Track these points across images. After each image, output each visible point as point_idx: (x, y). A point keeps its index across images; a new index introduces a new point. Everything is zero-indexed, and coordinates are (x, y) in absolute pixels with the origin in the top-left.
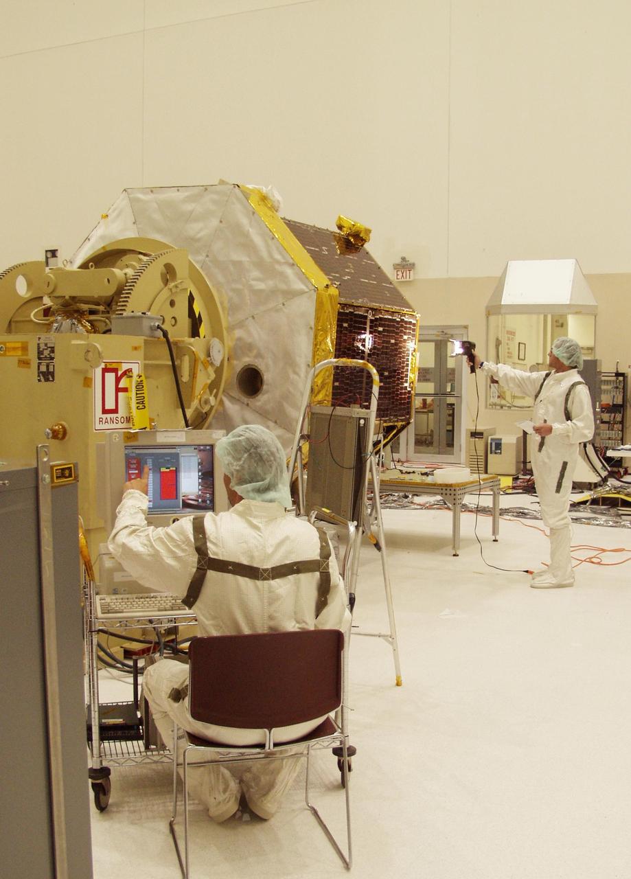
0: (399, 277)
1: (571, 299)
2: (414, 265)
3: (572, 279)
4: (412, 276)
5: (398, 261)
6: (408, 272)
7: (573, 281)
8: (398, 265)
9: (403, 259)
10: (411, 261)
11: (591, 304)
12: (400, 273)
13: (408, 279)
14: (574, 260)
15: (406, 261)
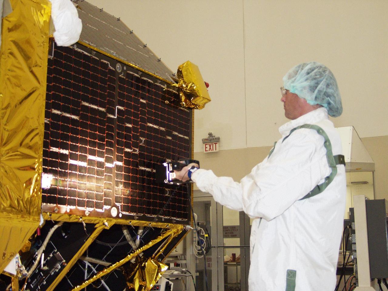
0: (207, 149)
1: (351, 159)
2: (219, 139)
3: (350, 142)
4: (218, 148)
5: (207, 136)
6: (214, 145)
7: (352, 144)
8: (206, 139)
9: (210, 135)
10: (217, 136)
11: (369, 162)
12: (208, 146)
13: (214, 151)
14: (352, 127)
15: (212, 136)
